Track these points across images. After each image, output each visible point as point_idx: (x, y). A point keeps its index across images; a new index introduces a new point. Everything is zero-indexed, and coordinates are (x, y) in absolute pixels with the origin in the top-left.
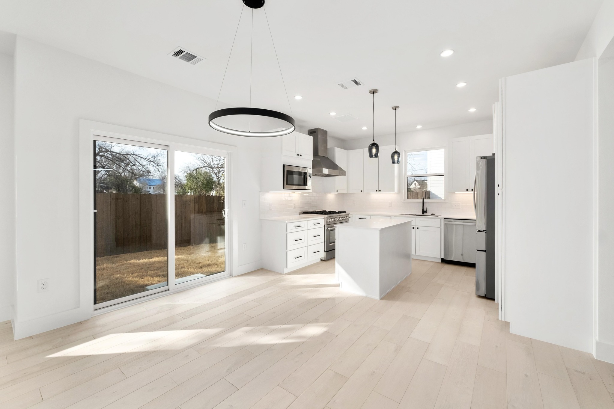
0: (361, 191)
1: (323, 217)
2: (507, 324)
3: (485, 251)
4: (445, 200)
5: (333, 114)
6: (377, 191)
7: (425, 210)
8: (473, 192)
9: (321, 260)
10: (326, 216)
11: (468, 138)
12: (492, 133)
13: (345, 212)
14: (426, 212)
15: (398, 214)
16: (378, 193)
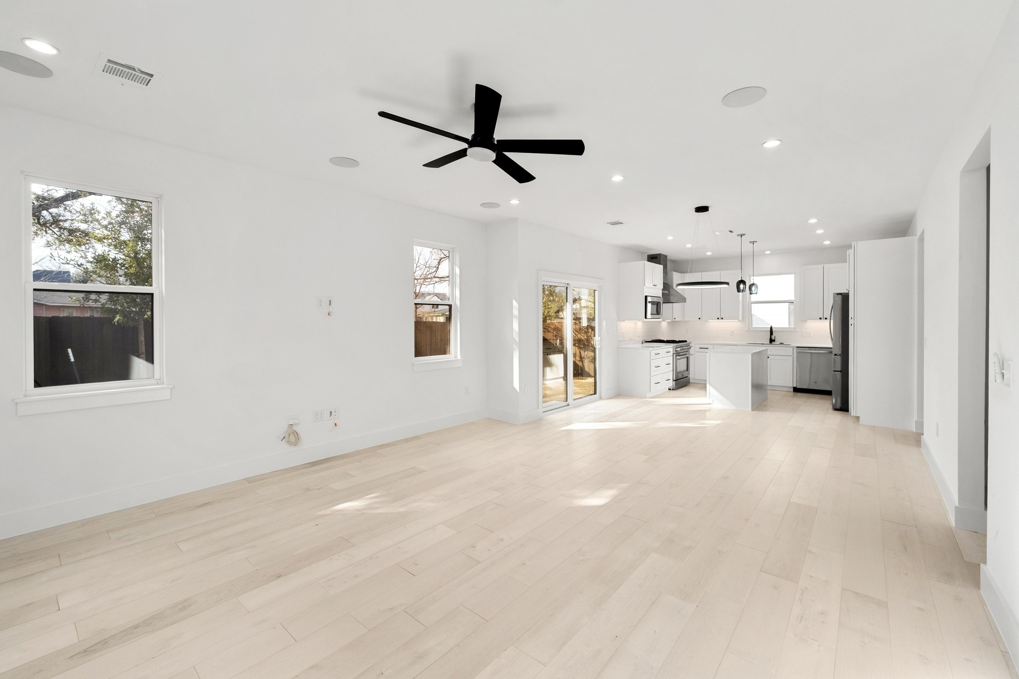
0: (699, 319)
1: (672, 345)
2: (858, 418)
3: (841, 371)
4: (795, 328)
5: (670, 238)
6: (718, 318)
7: (773, 338)
8: (828, 321)
9: (669, 389)
10: (675, 344)
11: (822, 265)
12: (846, 262)
13: (686, 341)
14: (774, 341)
15: (745, 343)
16: (720, 320)
